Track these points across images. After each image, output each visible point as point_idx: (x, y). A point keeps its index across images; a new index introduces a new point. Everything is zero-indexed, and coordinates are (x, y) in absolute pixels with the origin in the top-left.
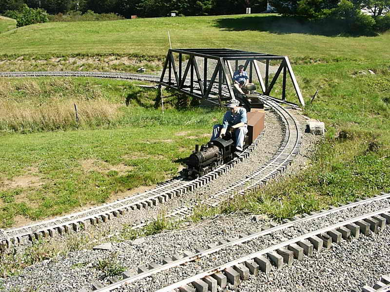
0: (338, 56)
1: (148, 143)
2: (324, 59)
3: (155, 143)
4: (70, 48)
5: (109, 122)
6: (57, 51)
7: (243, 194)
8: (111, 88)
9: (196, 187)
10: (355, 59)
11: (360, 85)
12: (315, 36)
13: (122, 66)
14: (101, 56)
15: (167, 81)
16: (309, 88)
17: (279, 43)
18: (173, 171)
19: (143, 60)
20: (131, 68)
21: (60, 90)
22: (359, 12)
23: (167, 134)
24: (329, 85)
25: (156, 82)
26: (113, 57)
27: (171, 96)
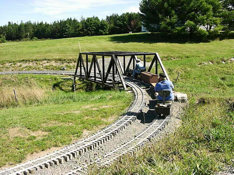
0: (188, 55)
1: (62, 114)
2: (180, 57)
3: (67, 114)
4: (18, 57)
5: (38, 101)
6: (10, 59)
7: (133, 150)
8: (43, 80)
9: (96, 146)
10: (198, 56)
11: (204, 71)
12: (172, 44)
13: (51, 67)
14: (38, 61)
15: (79, 74)
16: (172, 74)
17: (150, 48)
18: (78, 134)
19: (64, 62)
20: (57, 68)
21: (9, 82)
22: (198, 28)
23: (76, 107)
24: (185, 72)
25: (72, 75)
26: (45, 61)
27: (82, 84)
